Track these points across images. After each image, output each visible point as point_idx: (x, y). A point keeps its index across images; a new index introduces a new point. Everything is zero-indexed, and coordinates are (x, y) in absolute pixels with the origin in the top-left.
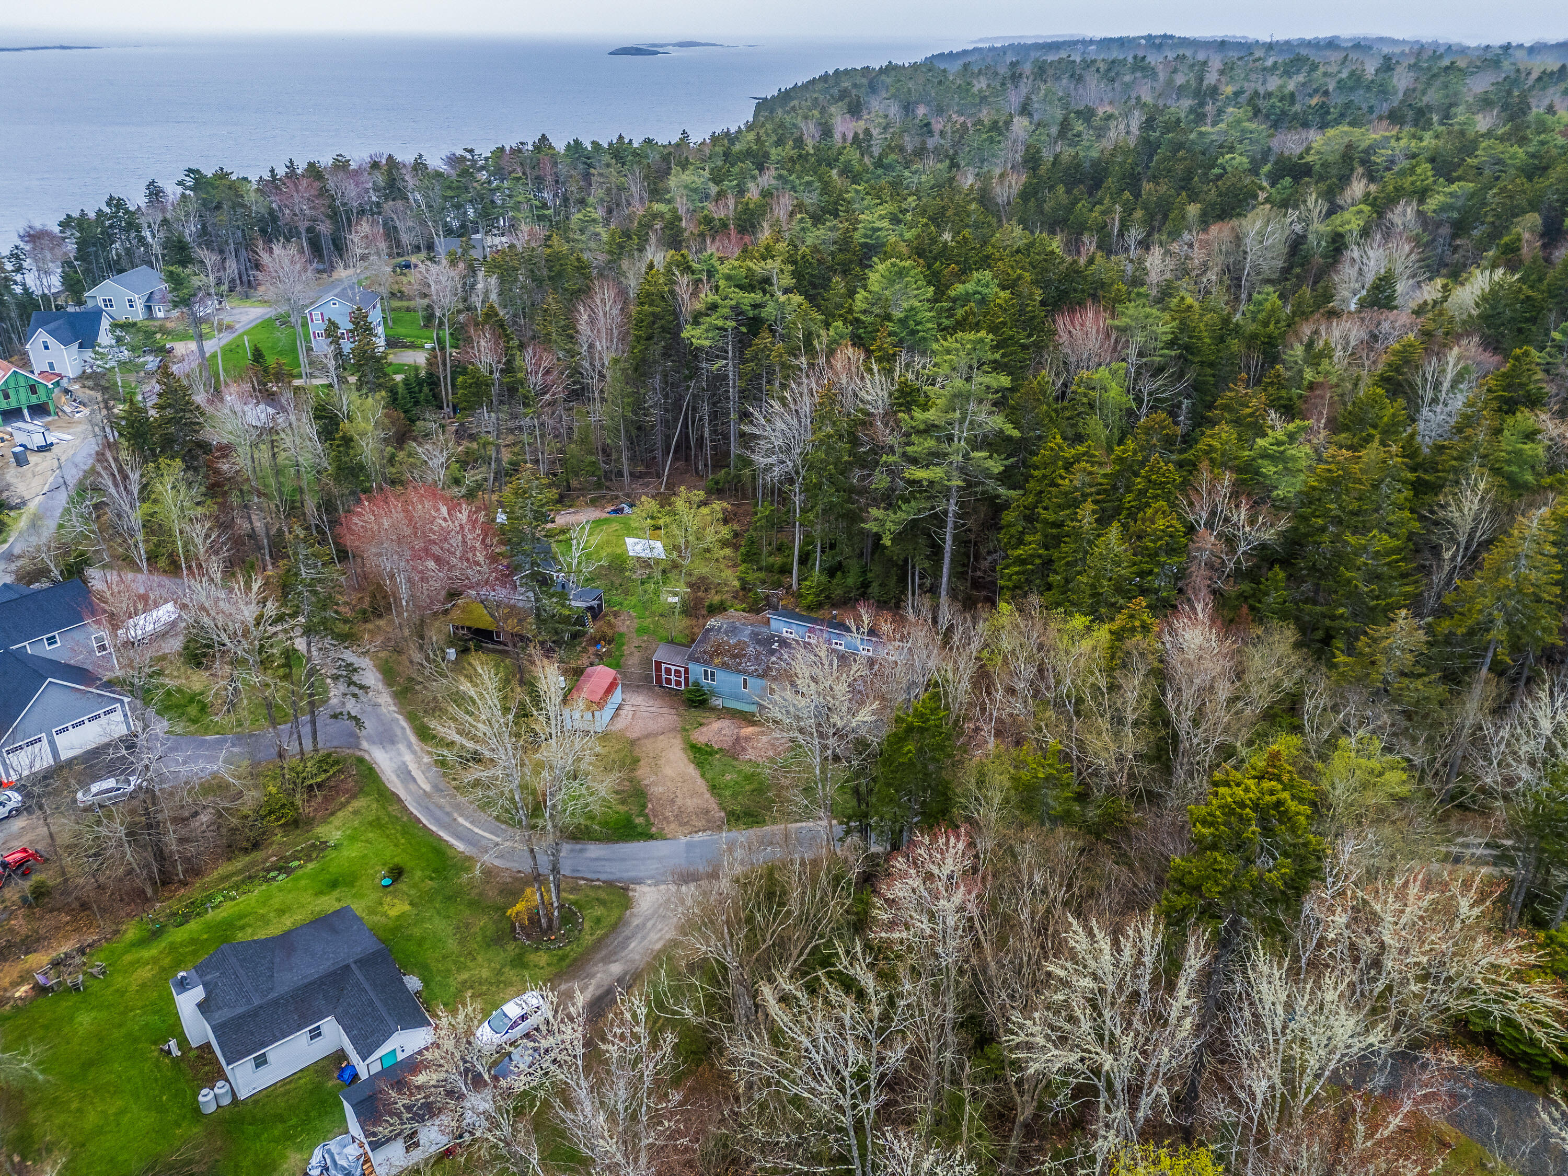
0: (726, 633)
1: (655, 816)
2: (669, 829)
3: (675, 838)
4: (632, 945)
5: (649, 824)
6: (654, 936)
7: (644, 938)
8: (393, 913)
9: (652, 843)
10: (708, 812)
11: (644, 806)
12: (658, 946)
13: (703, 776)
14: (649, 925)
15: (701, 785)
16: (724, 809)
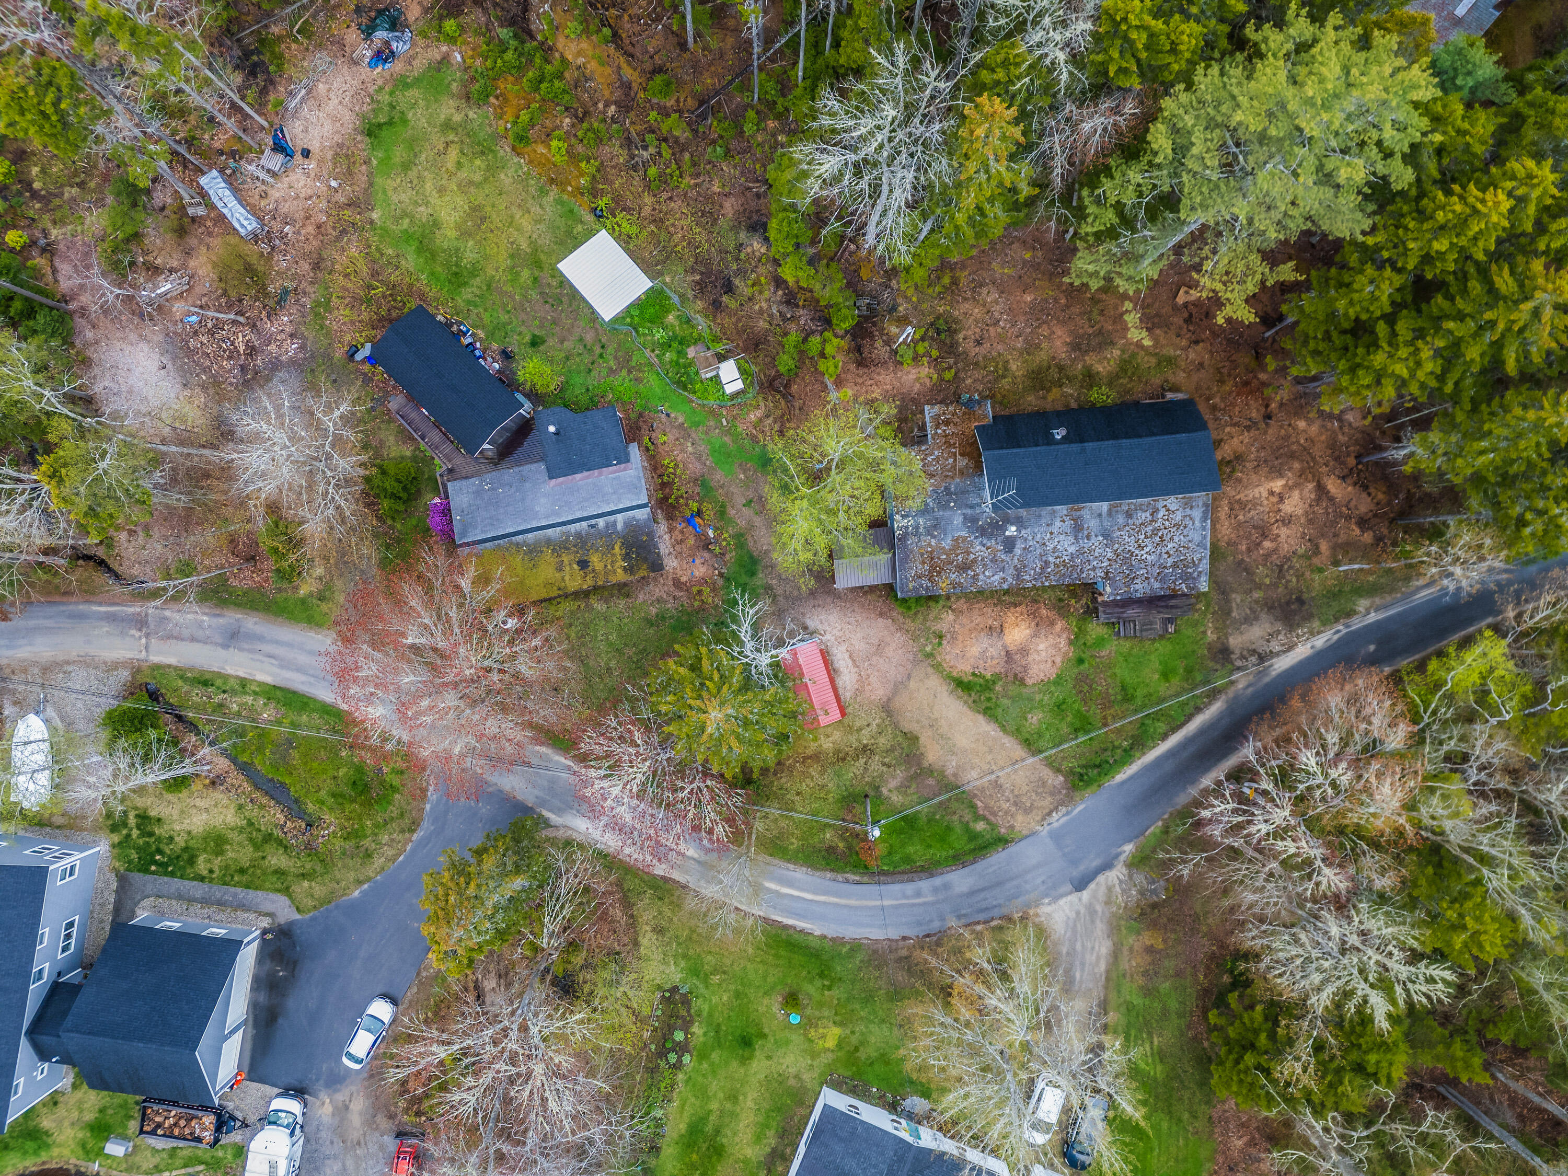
0: (929, 532)
1: (995, 814)
2: (1021, 822)
3: (1033, 834)
4: (1078, 975)
5: (993, 826)
6: (1090, 958)
7: (1083, 964)
8: (831, 1043)
9: (1013, 849)
10: (1044, 783)
11: (973, 807)
12: (1102, 967)
13: (1003, 728)
14: (1078, 946)
15: (1012, 747)
16: (1058, 770)
